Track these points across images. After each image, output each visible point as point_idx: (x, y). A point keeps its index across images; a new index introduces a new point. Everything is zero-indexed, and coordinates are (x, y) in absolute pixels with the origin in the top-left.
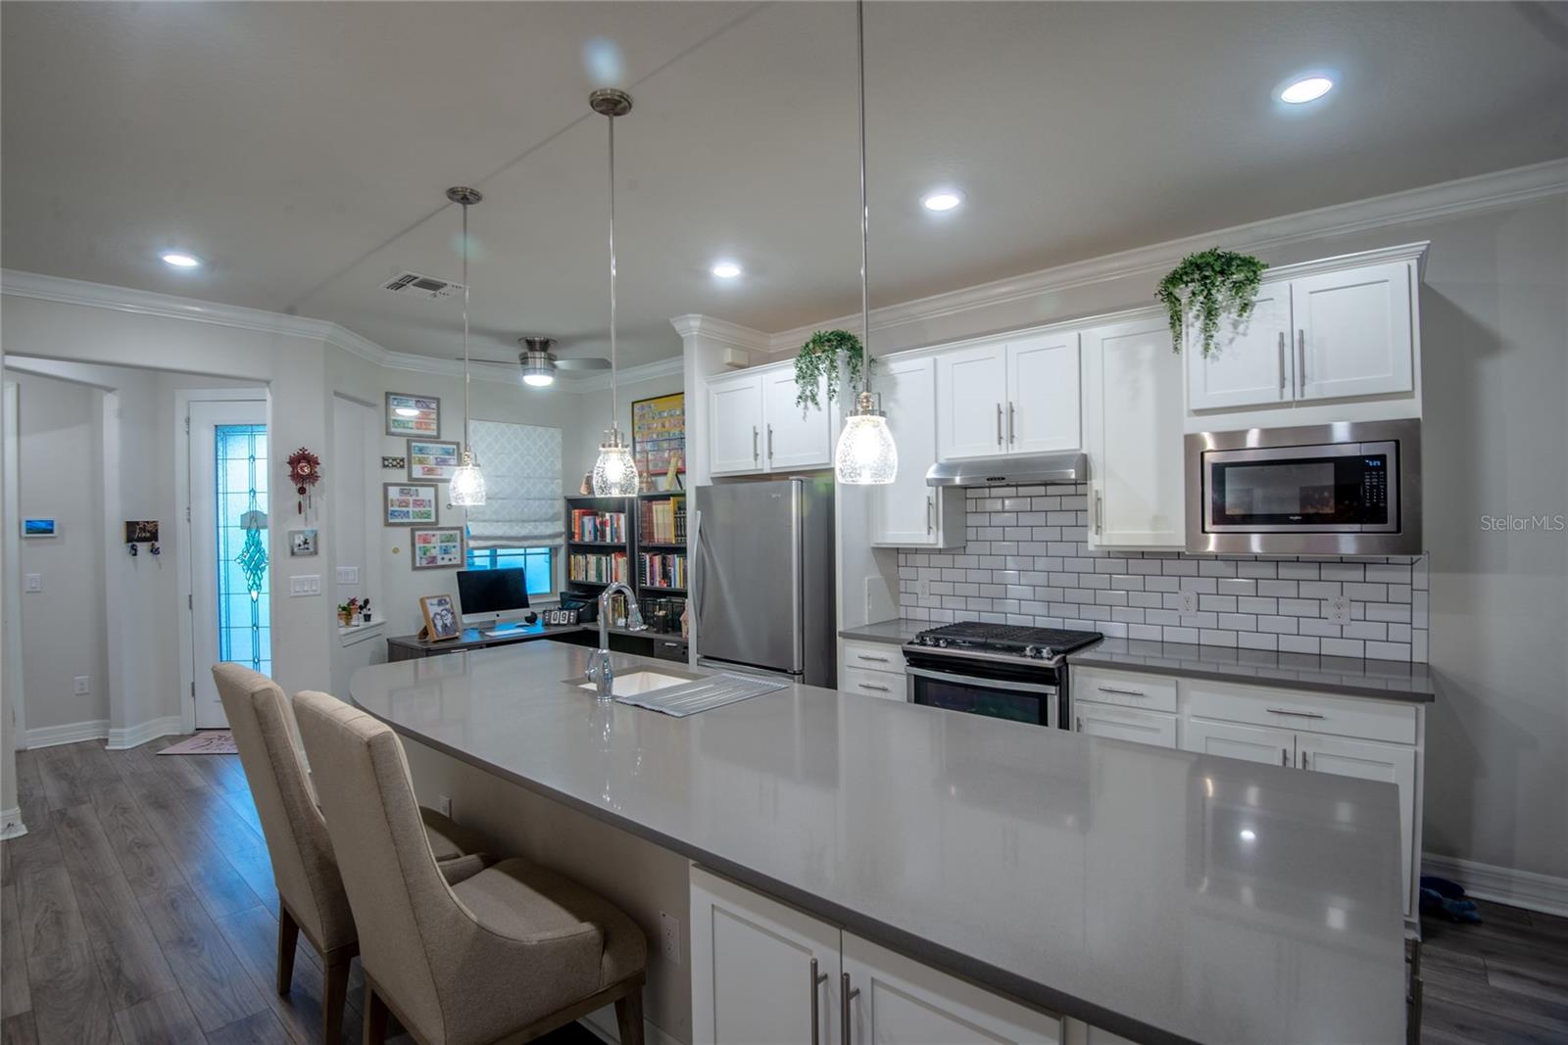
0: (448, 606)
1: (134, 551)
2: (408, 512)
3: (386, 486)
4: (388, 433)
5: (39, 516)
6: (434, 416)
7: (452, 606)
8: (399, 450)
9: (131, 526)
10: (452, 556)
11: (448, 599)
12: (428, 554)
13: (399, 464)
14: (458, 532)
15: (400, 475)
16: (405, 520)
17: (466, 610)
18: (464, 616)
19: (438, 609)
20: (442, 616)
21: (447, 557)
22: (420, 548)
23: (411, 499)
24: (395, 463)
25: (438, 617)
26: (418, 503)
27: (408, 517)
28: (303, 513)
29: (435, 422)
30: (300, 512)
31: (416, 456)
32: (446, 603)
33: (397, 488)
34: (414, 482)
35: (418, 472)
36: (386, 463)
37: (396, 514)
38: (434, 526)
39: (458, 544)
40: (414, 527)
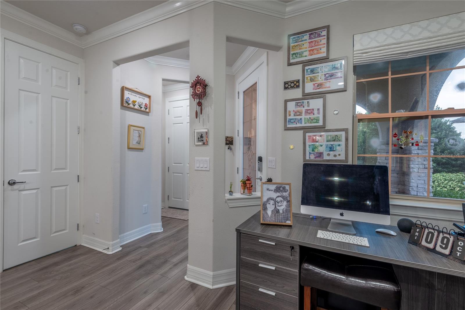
0: (285, 194)
2: (301, 119)
3: (286, 101)
4: (289, 64)
6: (325, 41)
7: (290, 195)
8: (296, 73)
10: (337, 153)
11: (287, 187)
12: (316, 151)
13: (296, 84)
14: (343, 133)
15: (297, 93)
16: (299, 125)
17: (305, 201)
18: (301, 205)
19: (274, 195)
20: (276, 202)
21: (332, 153)
22: (309, 145)
23: (304, 110)
24: (292, 85)
25: (272, 202)
26: (310, 112)
27: (301, 123)
28: (198, 118)
29: (325, 45)
30: (197, 118)
31: (308, 76)
32: (284, 190)
33: (294, 103)
34: (307, 96)
35: (309, 88)
36: (287, 86)
37: (292, 121)
38: (322, 128)
39: (343, 143)
40: (306, 130)
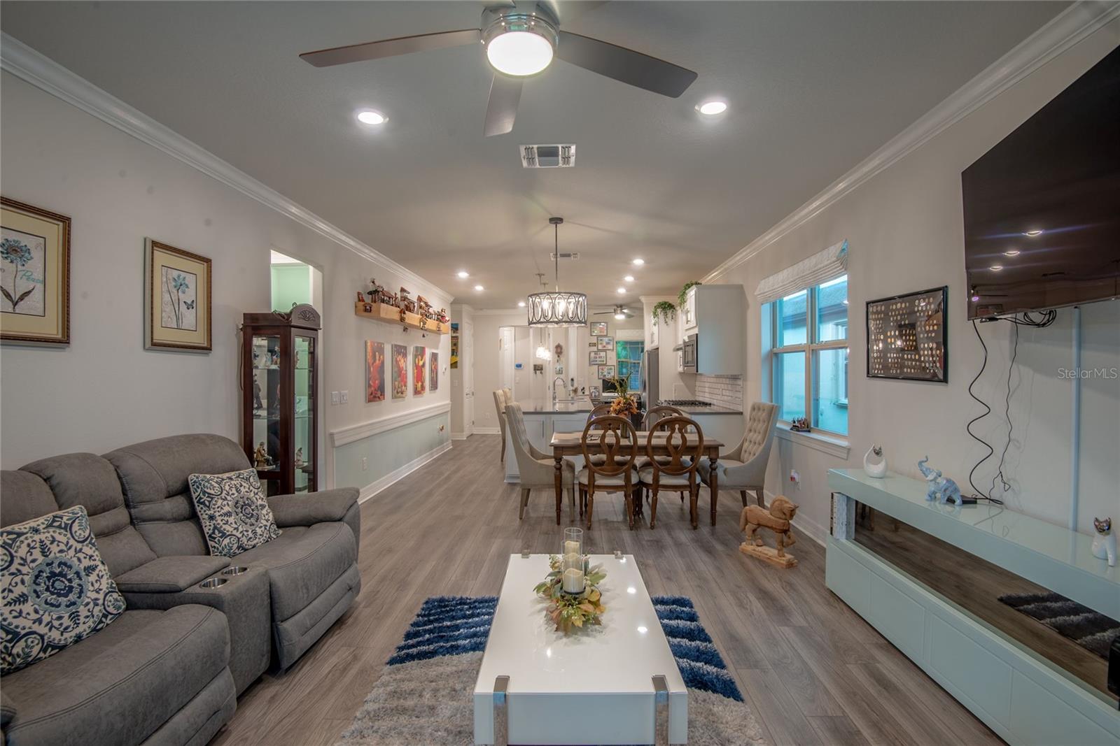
1: (536, 373)
2: (597, 360)
3: (591, 353)
4: (591, 335)
5: (519, 363)
8: (594, 340)
9: (535, 366)
10: (612, 376)
13: (594, 345)
14: (613, 367)
15: (595, 349)
23: (598, 356)
26: (600, 357)
27: (597, 362)
31: (599, 342)
33: (594, 353)
34: (599, 350)
35: (600, 347)
36: (590, 345)
37: (593, 361)
38: (605, 365)
39: (613, 372)
40: (599, 365)
